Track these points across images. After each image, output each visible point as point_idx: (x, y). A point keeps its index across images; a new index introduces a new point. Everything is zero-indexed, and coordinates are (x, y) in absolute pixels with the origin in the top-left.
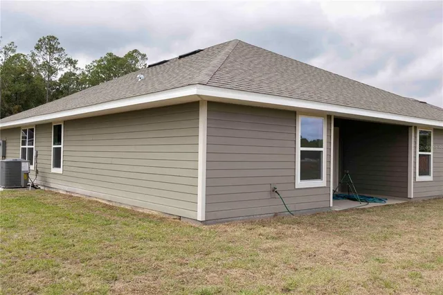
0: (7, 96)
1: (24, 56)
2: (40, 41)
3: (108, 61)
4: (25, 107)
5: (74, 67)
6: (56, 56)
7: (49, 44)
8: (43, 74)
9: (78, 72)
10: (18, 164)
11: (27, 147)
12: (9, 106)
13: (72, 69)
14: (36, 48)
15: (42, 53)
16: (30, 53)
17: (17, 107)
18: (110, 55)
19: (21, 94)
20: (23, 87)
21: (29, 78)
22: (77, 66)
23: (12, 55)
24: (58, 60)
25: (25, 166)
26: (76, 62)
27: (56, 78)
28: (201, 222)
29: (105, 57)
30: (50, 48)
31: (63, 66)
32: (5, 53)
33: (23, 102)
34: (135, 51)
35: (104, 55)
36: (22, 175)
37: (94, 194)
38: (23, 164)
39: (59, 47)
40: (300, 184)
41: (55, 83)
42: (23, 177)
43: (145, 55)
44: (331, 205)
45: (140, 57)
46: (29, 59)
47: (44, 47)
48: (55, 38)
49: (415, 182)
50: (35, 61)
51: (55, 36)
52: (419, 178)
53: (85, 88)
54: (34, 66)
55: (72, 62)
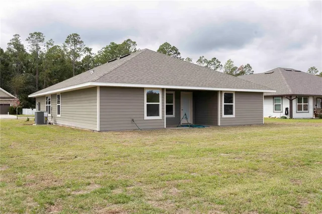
0: (49, 73)
1: (59, 47)
2: (68, 37)
3: (111, 48)
4: (61, 80)
5: (90, 53)
6: (78, 46)
7: (74, 39)
8: (72, 57)
9: (93, 56)
10: (43, 113)
11: (48, 105)
12: (51, 79)
13: (89, 54)
14: (66, 42)
15: (70, 45)
16: (63, 45)
17: (55, 80)
18: (113, 43)
19: (58, 72)
20: (58, 67)
21: (63, 61)
22: (91, 52)
23: (51, 47)
24: (80, 49)
25: (46, 114)
26: (91, 49)
27: (80, 60)
28: (99, 131)
29: (110, 45)
30: (75, 42)
31: (82, 53)
32: (47, 46)
33: (59, 77)
34: (129, 40)
35: (109, 44)
36: (44, 118)
37: (70, 125)
38: (45, 113)
39: (80, 40)
40: (146, 118)
41: (79, 63)
42: (45, 119)
43: (135, 43)
44: (165, 127)
45: (132, 44)
46: (62, 49)
47: (71, 41)
48: (77, 35)
49: (221, 118)
50: (65, 50)
51: (78, 34)
52: (224, 116)
53: (98, 65)
54: (66, 53)
55: (89, 50)
